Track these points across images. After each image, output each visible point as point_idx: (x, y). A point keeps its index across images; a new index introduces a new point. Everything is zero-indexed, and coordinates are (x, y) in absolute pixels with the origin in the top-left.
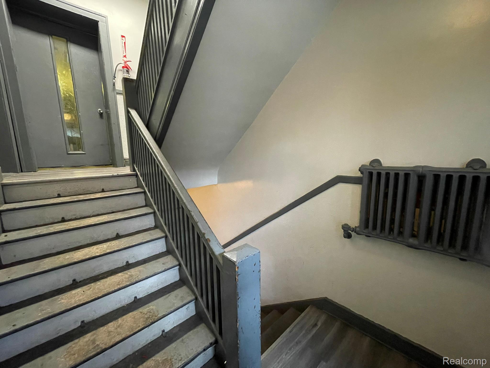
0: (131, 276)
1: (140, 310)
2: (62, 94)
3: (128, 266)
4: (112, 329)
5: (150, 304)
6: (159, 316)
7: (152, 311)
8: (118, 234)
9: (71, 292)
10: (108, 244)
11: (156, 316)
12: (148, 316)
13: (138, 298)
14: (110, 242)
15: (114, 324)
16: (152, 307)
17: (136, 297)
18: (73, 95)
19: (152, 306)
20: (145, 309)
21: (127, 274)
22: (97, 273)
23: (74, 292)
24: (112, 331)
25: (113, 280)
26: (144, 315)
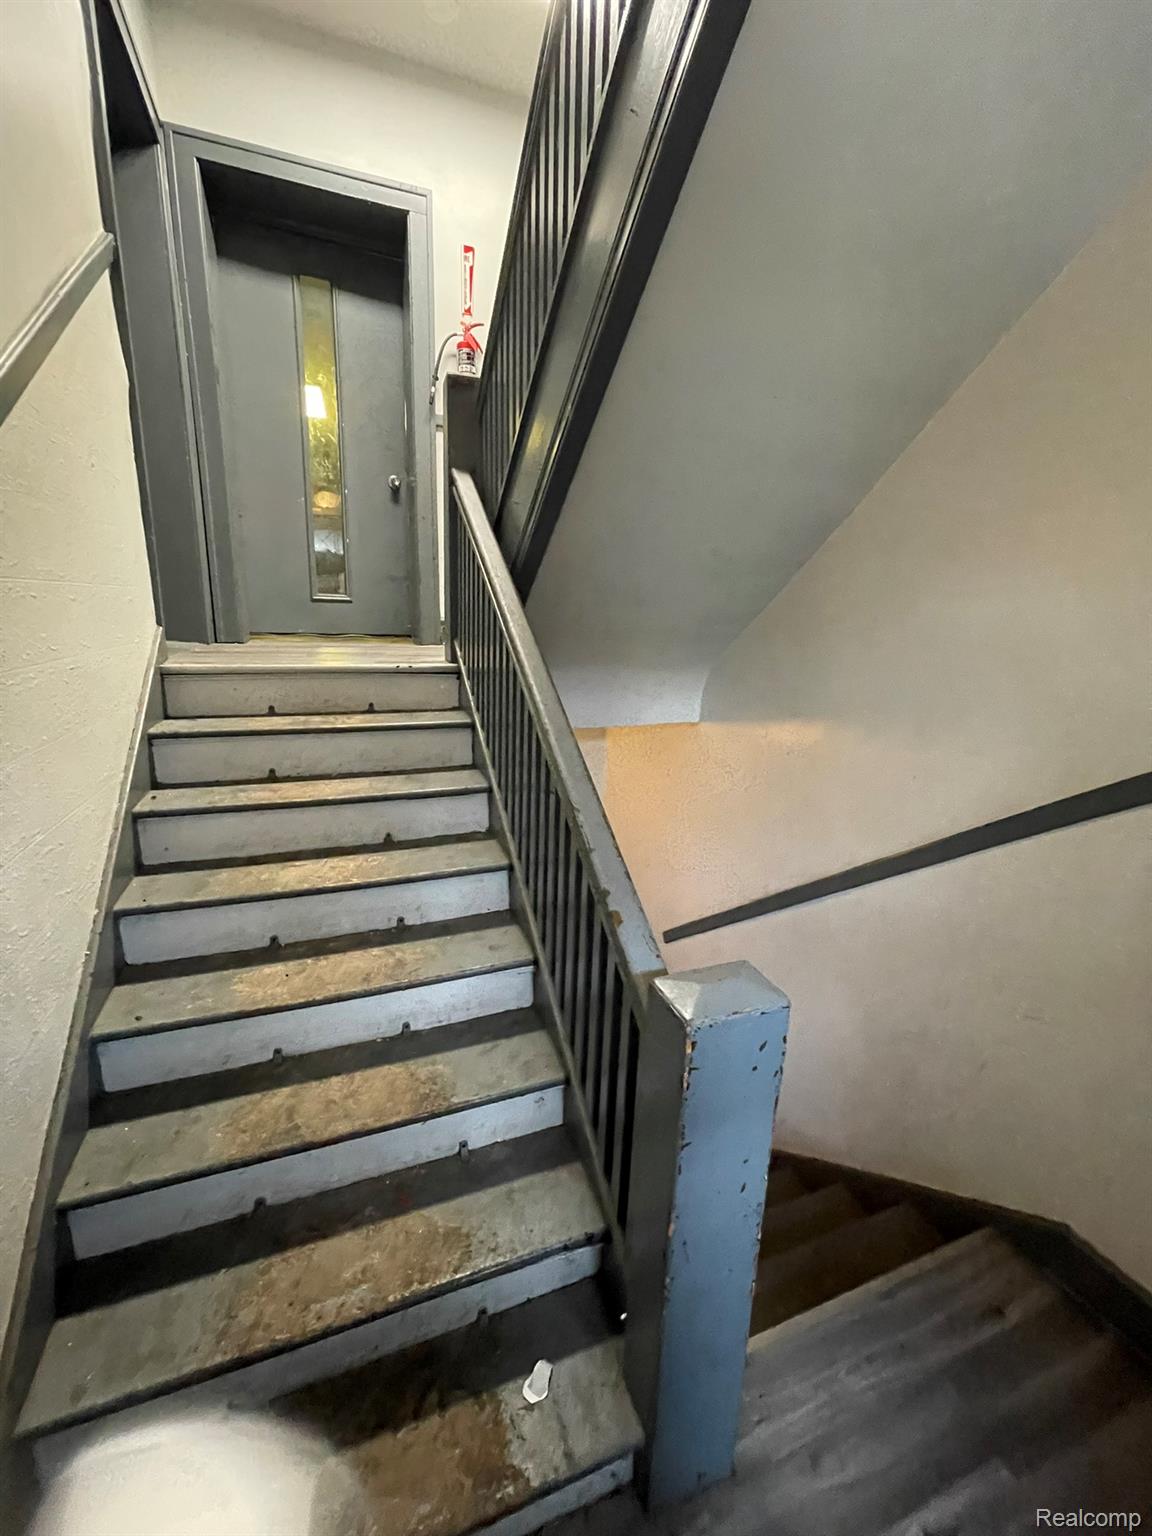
0: (400, 963)
1: (412, 1065)
2: (311, 438)
3: (401, 933)
4: (336, 1096)
5: (438, 1057)
6: (455, 1100)
7: (438, 1080)
8: (389, 835)
9: (262, 967)
10: (360, 858)
11: (445, 1099)
12: (428, 1091)
13: (413, 1028)
14: (366, 856)
15: (342, 1083)
16: (440, 1067)
17: (406, 1026)
18: (335, 440)
19: (442, 1065)
20: (422, 1067)
21: (393, 954)
22: (324, 932)
23: (268, 970)
24: (334, 1102)
25: (356, 963)
26: (418, 1083)
